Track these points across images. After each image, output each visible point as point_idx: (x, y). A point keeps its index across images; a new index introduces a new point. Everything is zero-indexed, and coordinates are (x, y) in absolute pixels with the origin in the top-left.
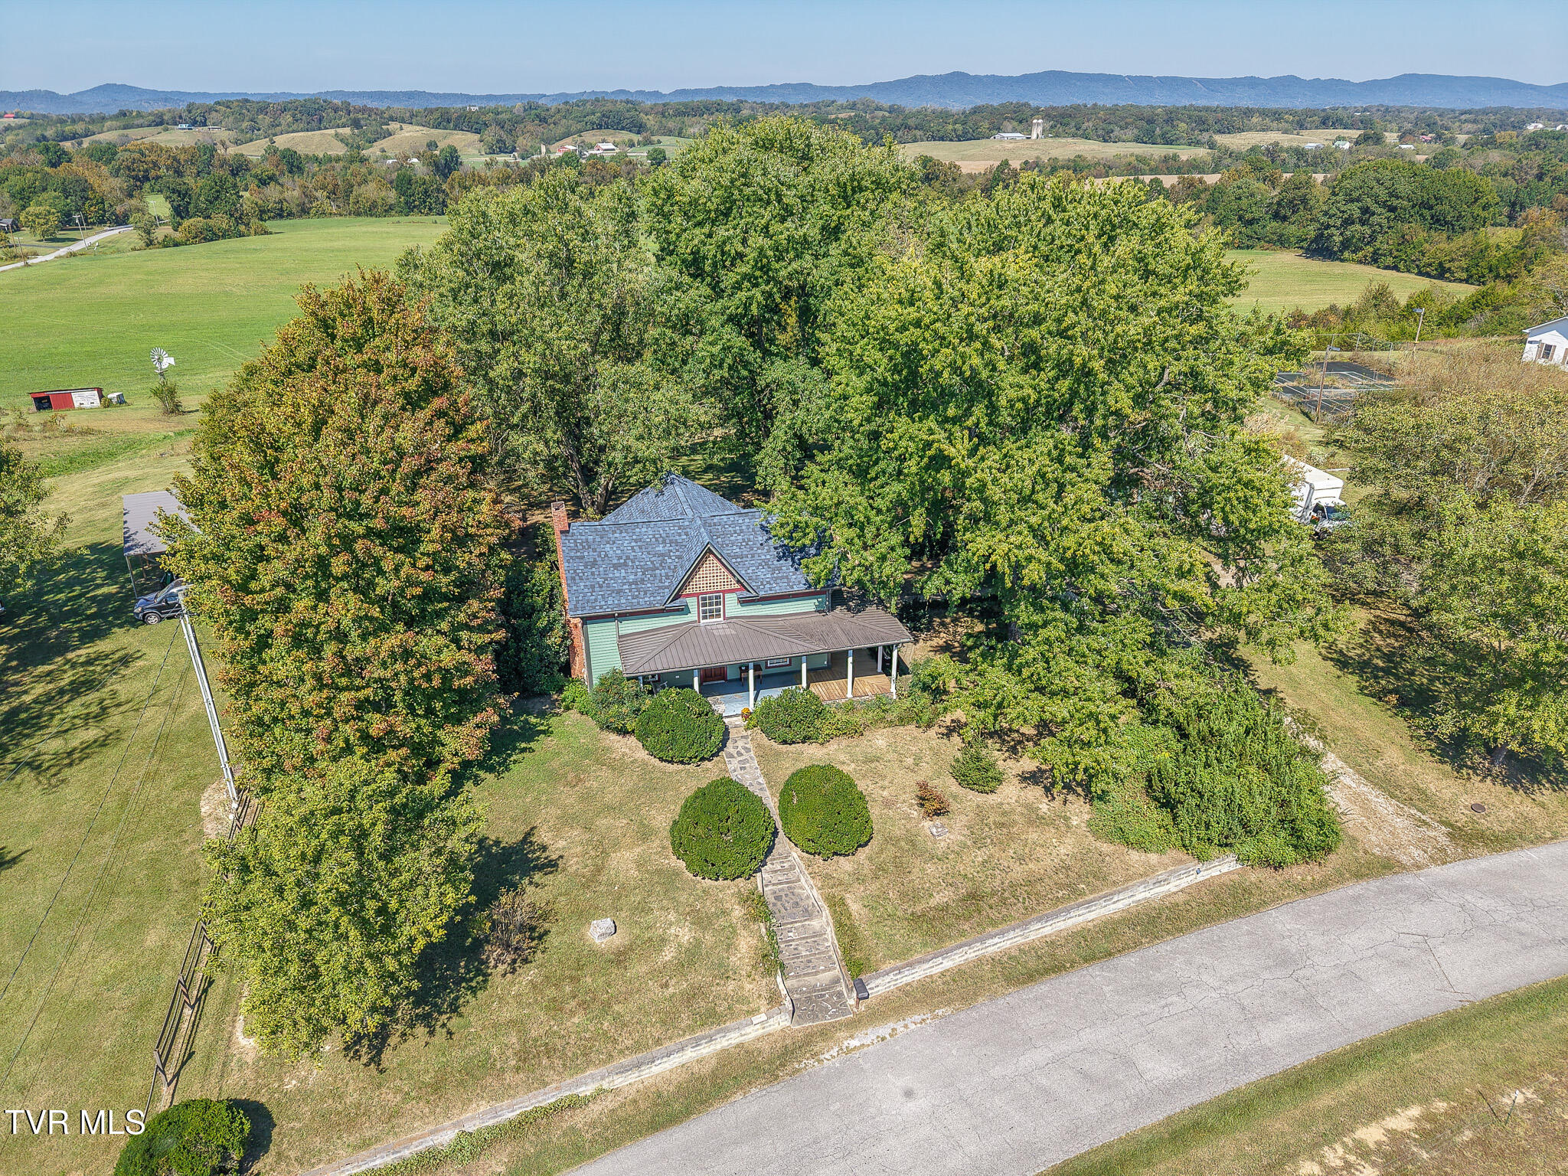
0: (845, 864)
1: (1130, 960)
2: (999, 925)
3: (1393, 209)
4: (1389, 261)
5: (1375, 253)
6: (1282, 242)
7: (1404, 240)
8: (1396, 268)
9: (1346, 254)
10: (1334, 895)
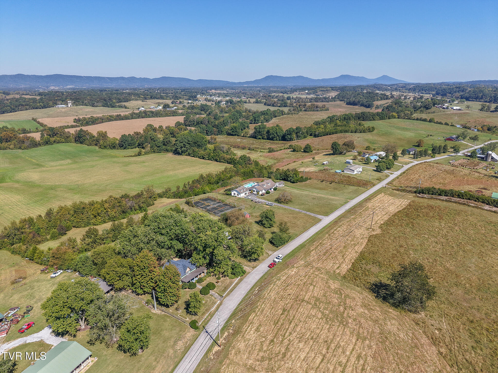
0: (215, 290)
1: (237, 287)
2: (228, 289)
3: (189, 144)
4: (192, 155)
5: (189, 153)
6: (167, 151)
7: (194, 151)
8: (194, 157)
9: (183, 154)
10: (247, 276)
